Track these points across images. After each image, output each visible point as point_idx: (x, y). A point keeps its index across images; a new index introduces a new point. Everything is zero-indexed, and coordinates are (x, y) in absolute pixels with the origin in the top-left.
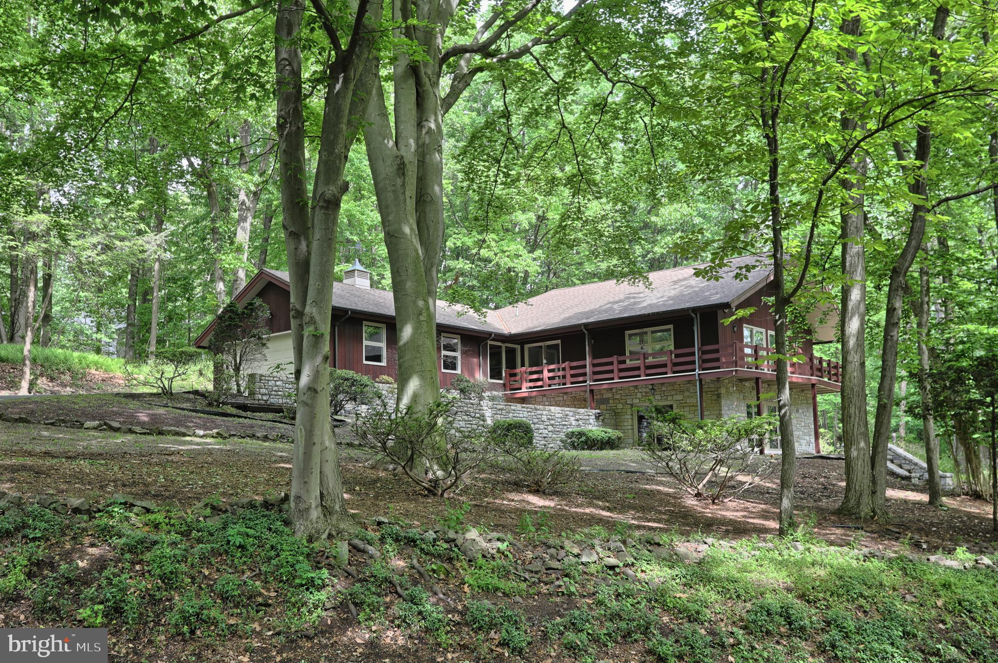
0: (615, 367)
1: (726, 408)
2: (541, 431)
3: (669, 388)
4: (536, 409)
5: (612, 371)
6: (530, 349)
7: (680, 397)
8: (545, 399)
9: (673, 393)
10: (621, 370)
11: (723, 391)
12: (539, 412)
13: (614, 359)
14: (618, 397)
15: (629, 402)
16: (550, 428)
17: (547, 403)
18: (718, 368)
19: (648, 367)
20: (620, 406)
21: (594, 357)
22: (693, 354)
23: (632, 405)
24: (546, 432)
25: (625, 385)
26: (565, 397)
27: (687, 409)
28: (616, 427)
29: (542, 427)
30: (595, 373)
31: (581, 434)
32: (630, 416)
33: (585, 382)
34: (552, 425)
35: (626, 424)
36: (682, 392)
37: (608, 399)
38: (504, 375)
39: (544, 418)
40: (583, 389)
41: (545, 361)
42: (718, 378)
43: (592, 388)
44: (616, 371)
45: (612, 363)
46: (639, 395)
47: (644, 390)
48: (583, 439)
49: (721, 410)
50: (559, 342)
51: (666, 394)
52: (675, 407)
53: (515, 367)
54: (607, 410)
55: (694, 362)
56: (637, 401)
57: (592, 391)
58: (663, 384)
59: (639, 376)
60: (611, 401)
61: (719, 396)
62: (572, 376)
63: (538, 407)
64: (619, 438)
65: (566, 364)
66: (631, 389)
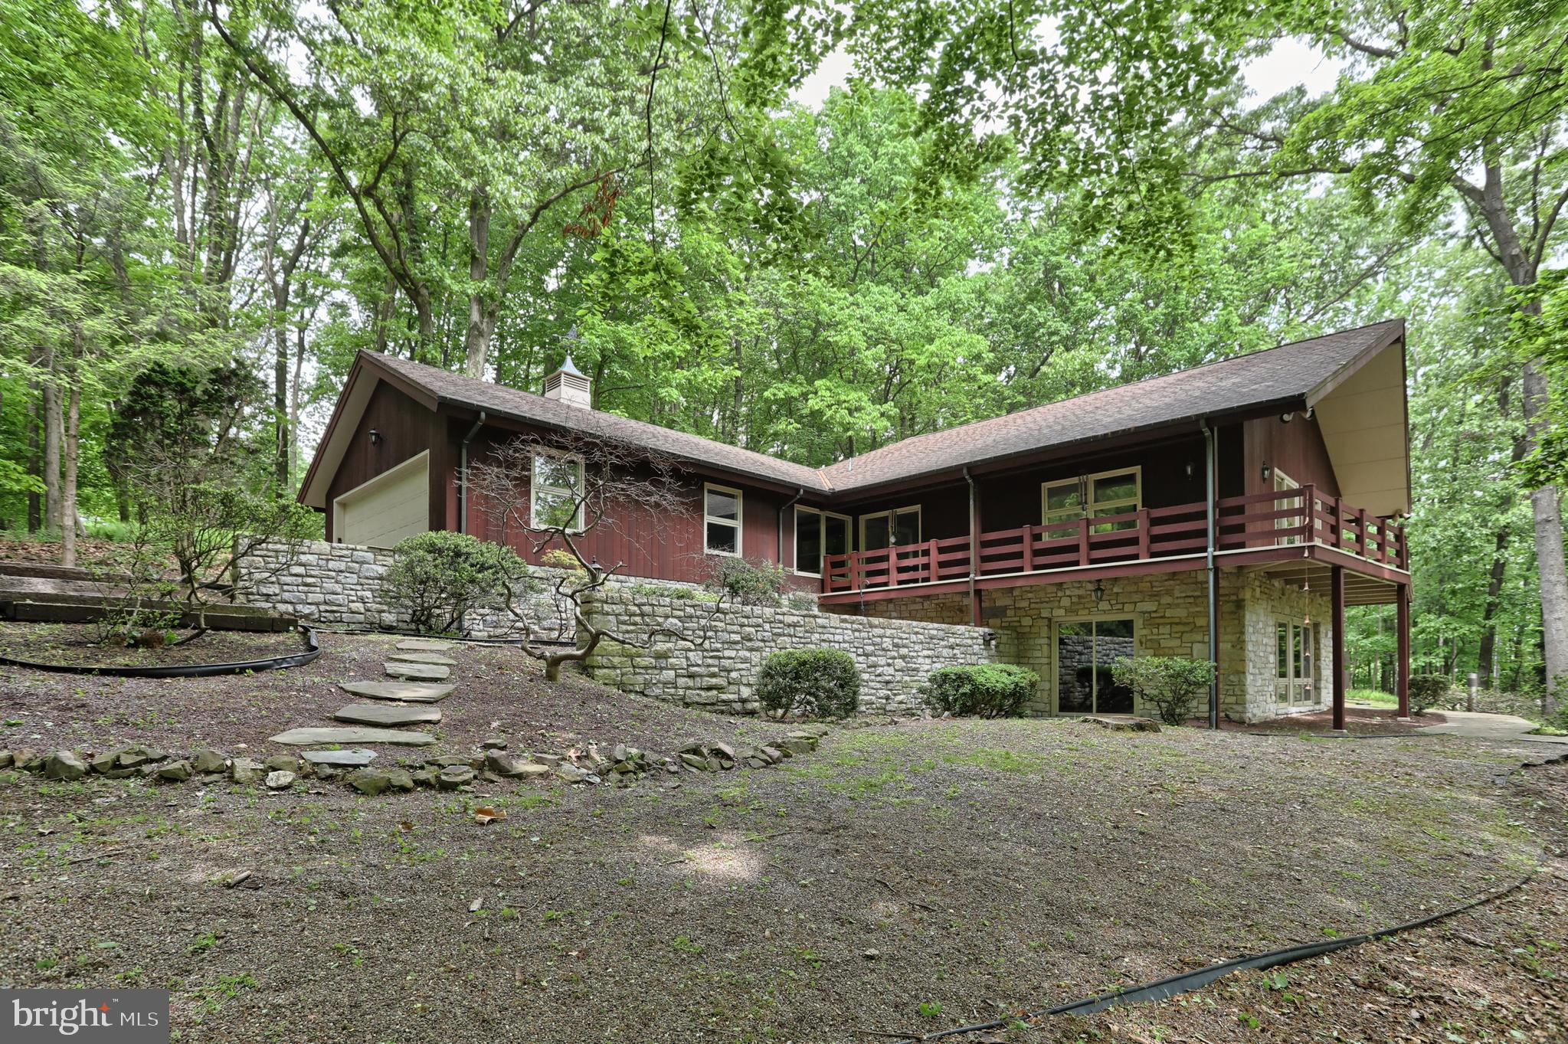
0: (1026, 547)
1: (1251, 630)
2: (880, 670)
3: (1129, 589)
4: (871, 626)
5: (1019, 555)
6: (868, 521)
7: (1150, 606)
8: (891, 606)
9: (1136, 597)
10: (1037, 553)
11: (1247, 595)
12: (878, 631)
13: (1026, 531)
14: (1025, 604)
15: (1045, 614)
16: (899, 663)
17: (894, 614)
18: (1242, 545)
19: (1094, 546)
20: (1027, 621)
21: (985, 528)
22: (1203, 515)
23: (1050, 620)
24: (891, 670)
25: (1042, 582)
26: (926, 604)
27: (1163, 630)
28: (1019, 659)
29: (882, 661)
30: (985, 559)
31: (961, 679)
32: (1046, 641)
33: (967, 575)
34: (903, 657)
35: (1038, 654)
36: (1154, 596)
37: (1005, 609)
38: (822, 565)
39: (887, 643)
40: (962, 588)
41: (892, 539)
42: (1240, 568)
43: (982, 586)
44: (1027, 554)
45: (1019, 540)
46: (1066, 602)
47: (1077, 592)
48: (967, 688)
49: (1243, 633)
50: (917, 508)
51: (1121, 599)
52: (1138, 625)
53: (842, 551)
54: (1002, 628)
55: (1203, 533)
56: (1062, 612)
57: (978, 592)
58: (1116, 579)
59: (1077, 563)
60: (1010, 613)
61: (1240, 605)
62: (942, 565)
63: (875, 621)
64: (1033, 685)
65: (933, 544)
66: (1051, 589)
